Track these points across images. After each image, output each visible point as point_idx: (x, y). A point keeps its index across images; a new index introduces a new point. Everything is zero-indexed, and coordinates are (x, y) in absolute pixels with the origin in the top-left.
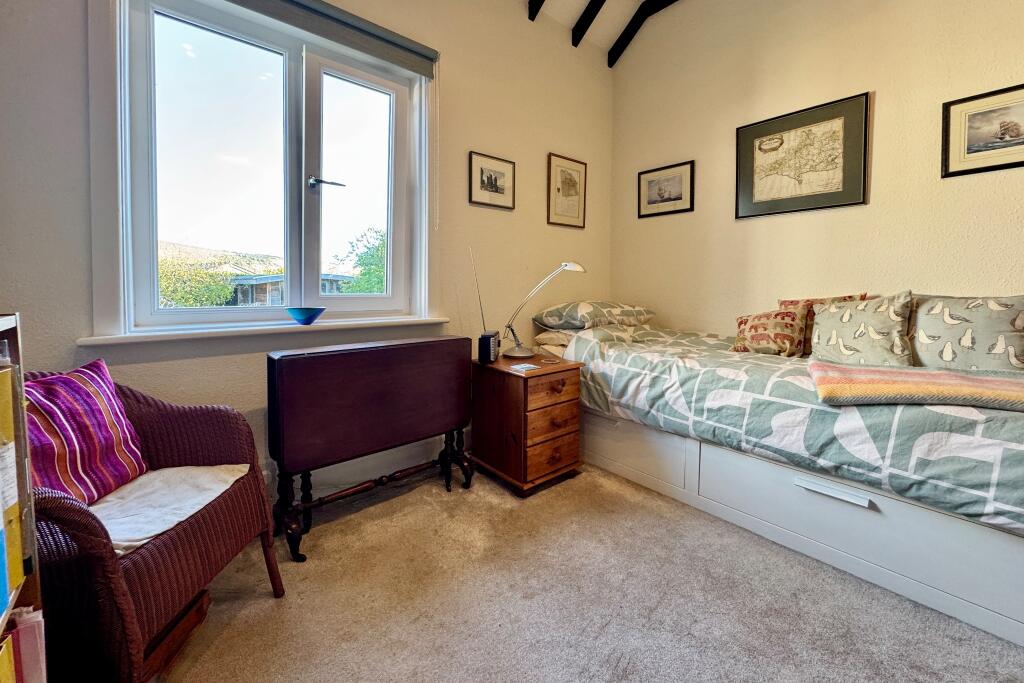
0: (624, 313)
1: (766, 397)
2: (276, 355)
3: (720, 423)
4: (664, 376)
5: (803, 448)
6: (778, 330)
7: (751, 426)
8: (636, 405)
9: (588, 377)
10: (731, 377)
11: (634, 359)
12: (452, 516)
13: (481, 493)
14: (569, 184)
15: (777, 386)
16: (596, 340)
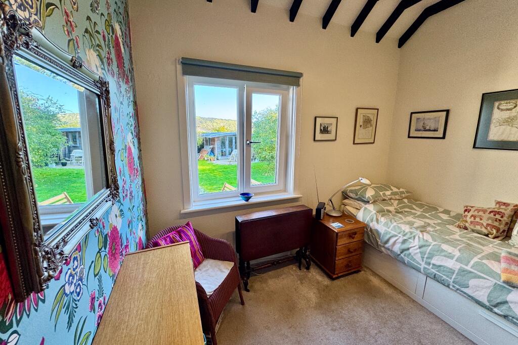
0: (392, 194)
1: (468, 268)
2: (240, 219)
3: (439, 272)
4: (410, 240)
5: (486, 300)
6: (490, 222)
7: (457, 280)
8: (393, 249)
9: (369, 229)
10: (450, 251)
11: (394, 226)
12: (302, 283)
13: (314, 274)
14: (367, 121)
15: (477, 264)
16: (375, 212)
